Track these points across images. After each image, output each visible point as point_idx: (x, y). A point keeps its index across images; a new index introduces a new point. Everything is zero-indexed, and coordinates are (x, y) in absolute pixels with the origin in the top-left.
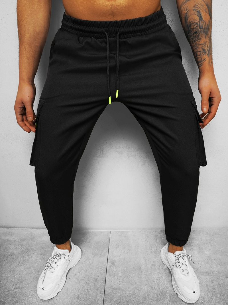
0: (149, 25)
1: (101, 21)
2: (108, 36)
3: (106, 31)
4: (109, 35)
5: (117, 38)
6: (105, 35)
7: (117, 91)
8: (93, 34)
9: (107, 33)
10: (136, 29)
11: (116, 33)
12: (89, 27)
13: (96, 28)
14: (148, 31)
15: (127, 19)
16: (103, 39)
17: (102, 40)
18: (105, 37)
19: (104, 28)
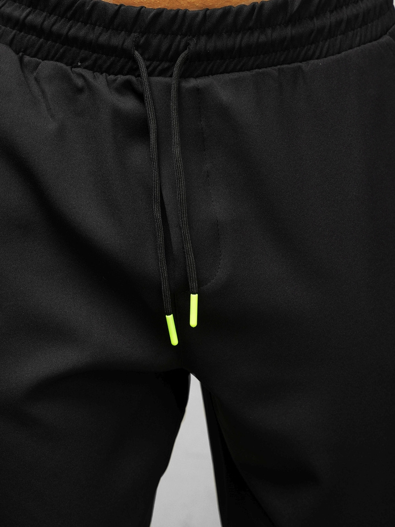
0: (317, 23)
1: (121, 5)
2: (147, 67)
3: (137, 47)
4: (148, 63)
5: (171, 76)
6: (135, 61)
7: (194, 299)
8: (82, 51)
9: (142, 55)
10: (263, 38)
11: (173, 60)
12: (70, 20)
13: (98, 30)
14: (313, 46)
15: (228, 4)
16: (127, 77)
17: (121, 78)
18: (135, 70)
19: (129, 32)
